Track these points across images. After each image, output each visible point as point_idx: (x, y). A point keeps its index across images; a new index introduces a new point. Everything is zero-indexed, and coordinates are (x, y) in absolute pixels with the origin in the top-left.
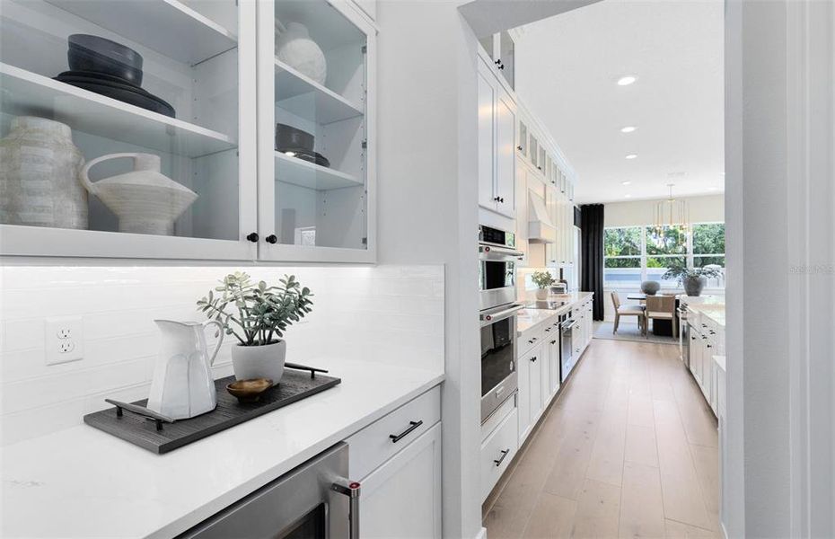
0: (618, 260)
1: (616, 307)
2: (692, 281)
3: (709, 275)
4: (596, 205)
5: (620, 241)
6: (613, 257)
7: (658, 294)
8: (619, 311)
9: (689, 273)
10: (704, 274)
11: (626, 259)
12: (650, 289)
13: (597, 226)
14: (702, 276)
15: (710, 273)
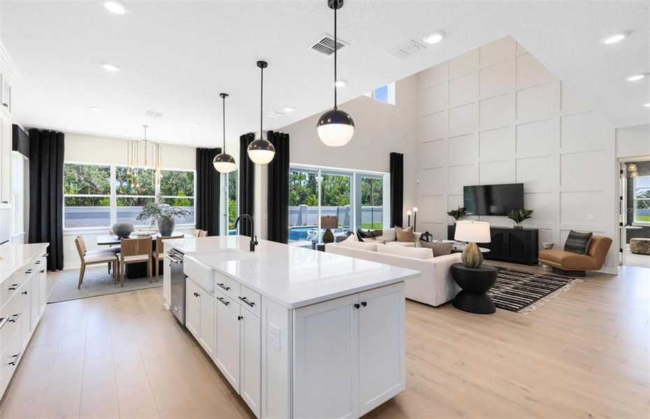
0: (77, 198)
1: (82, 254)
2: (166, 221)
3: (180, 215)
4: (53, 132)
5: (80, 181)
6: (70, 195)
7: (132, 237)
8: (87, 259)
9: (164, 214)
10: (176, 214)
11: (85, 198)
12: (122, 232)
13: (54, 158)
14: (173, 216)
15: (180, 212)
